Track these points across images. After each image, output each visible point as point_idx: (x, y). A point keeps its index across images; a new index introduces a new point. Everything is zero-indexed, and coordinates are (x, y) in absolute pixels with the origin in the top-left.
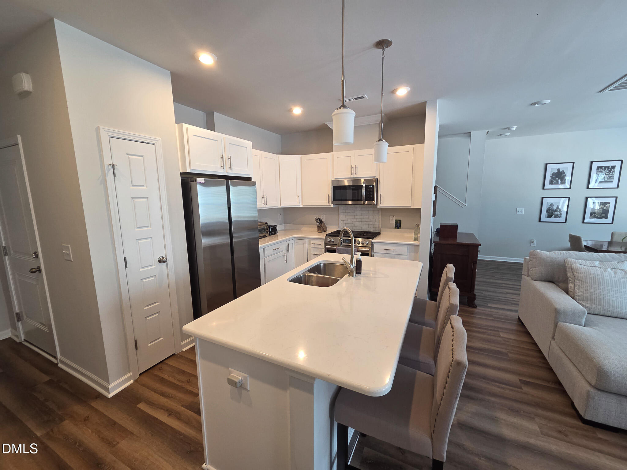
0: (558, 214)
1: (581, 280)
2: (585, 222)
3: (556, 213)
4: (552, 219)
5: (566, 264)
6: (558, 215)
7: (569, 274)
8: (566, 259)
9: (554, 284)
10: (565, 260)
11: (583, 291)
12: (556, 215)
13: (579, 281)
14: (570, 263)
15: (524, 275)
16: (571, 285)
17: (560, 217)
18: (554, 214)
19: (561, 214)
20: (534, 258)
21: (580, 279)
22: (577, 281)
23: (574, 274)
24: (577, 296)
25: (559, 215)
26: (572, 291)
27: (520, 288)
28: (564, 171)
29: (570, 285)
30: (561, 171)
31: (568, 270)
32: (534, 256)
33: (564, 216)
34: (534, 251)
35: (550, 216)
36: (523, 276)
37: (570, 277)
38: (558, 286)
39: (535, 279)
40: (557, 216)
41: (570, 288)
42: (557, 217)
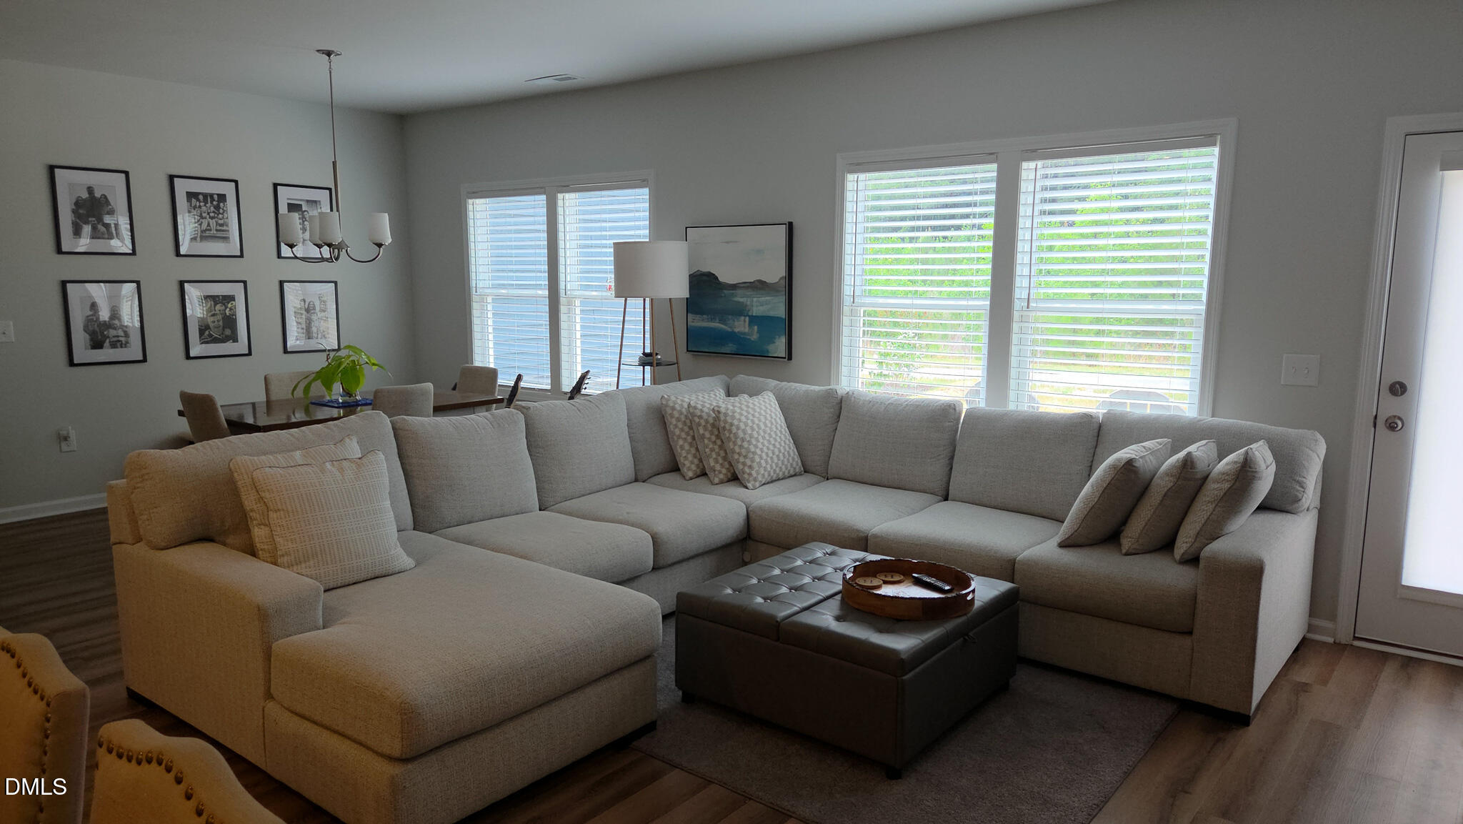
0: (118, 336)
1: (283, 510)
2: (192, 355)
3: (112, 332)
4: (106, 354)
5: (236, 475)
6: (120, 339)
7: (249, 501)
8: (231, 460)
9: (215, 544)
10: (231, 464)
11: (292, 537)
12: (115, 339)
13: (278, 513)
14: (243, 471)
15: (120, 543)
16: (259, 533)
17: (124, 345)
18: (108, 337)
19: (127, 335)
20: (146, 477)
21: (280, 508)
22: (275, 516)
23: (262, 498)
24: (283, 556)
25: (123, 339)
26: (266, 547)
27: (115, 594)
28: (105, 197)
29: (256, 534)
30: (98, 195)
31: (242, 490)
32: (144, 471)
33: (135, 339)
34: (139, 454)
35: (97, 344)
36: (114, 547)
37: (252, 510)
38: (224, 544)
39: (163, 544)
40: (119, 341)
41: (257, 539)
42: (118, 344)
